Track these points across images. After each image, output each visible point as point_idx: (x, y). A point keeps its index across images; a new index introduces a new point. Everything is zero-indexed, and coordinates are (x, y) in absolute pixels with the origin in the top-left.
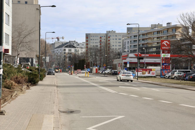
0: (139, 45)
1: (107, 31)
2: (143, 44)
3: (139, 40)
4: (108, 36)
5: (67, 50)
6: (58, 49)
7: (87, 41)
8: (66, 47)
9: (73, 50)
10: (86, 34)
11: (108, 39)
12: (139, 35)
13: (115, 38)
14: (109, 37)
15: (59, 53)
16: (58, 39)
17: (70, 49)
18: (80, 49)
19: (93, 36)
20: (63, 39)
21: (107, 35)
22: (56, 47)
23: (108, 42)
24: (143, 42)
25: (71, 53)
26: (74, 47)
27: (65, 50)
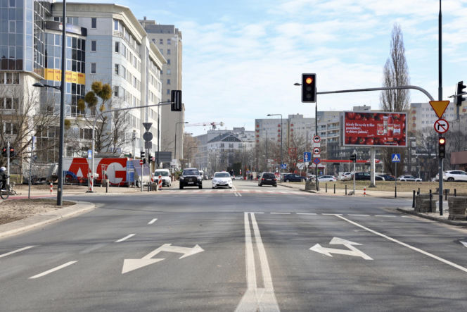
0: (329, 140)
1: (289, 116)
2: (333, 139)
3: (329, 133)
4: (291, 123)
5: (227, 144)
6: (212, 143)
7: (257, 131)
8: (225, 140)
9: (236, 145)
10: (256, 120)
11: (291, 128)
12: (329, 125)
13: (302, 125)
14: (292, 125)
15: (214, 150)
16: (214, 126)
17: (231, 143)
18: (247, 143)
19: (268, 123)
20: (222, 125)
21: (288, 120)
22: (209, 139)
23: (290, 133)
24: (333, 136)
25: (232, 151)
26: (238, 140)
27: (223, 145)
